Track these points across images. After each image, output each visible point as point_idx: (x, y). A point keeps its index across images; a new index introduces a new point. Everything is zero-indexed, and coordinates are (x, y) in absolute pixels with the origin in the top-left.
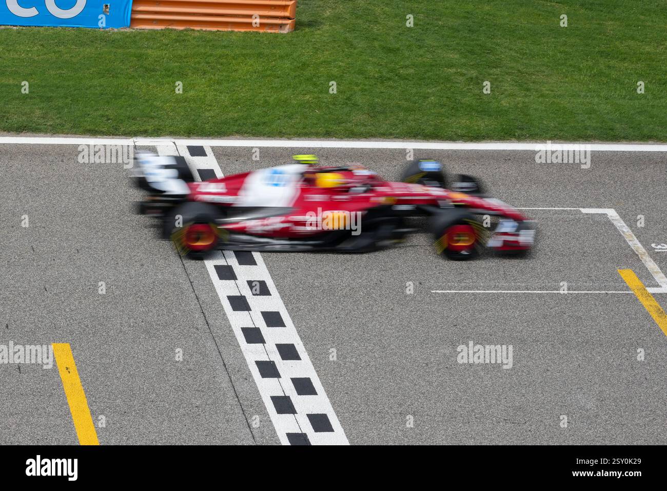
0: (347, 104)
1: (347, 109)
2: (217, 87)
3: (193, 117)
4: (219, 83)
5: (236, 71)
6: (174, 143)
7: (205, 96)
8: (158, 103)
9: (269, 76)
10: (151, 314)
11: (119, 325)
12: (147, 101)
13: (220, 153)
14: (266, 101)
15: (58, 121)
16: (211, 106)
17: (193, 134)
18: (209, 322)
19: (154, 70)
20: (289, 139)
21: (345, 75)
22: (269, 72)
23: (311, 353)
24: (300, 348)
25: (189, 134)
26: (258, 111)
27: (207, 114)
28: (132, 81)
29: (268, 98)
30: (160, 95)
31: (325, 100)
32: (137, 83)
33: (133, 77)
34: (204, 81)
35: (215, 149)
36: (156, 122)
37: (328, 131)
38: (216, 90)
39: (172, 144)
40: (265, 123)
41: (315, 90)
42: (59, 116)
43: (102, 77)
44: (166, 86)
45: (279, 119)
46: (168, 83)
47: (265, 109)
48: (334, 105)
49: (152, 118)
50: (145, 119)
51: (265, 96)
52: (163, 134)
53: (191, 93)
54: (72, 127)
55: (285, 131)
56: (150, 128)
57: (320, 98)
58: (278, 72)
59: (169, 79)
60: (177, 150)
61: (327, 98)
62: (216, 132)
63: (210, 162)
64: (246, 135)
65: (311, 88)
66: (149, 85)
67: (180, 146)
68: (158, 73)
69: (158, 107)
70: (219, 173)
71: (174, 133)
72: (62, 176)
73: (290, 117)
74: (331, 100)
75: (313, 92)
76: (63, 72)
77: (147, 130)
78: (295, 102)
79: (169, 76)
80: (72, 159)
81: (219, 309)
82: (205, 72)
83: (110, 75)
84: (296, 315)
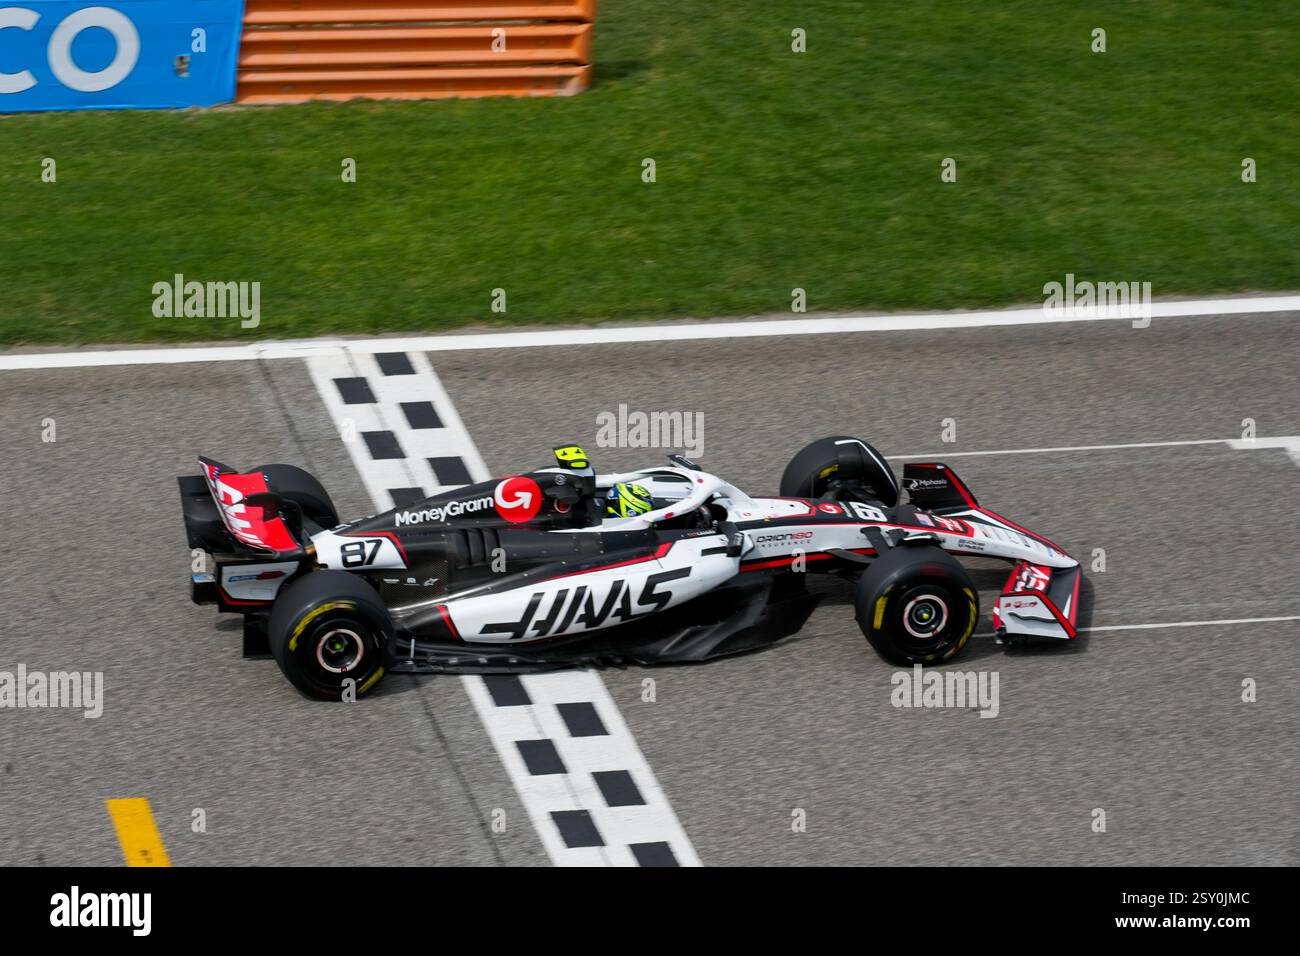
0: (709, 242)
1: (712, 255)
2: (430, 221)
3: (382, 291)
4: (434, 212)
5: (468, 184)
6: (344, 348)
7: (405, 243)
8: (303, 265)
9: (540, 191)
10: (316, 724)
11: (248, 754)
12: (280, 261)
13: (447, 367)
14: (539, 249)
15: (91, 316)
16: (418, 263)
17: (386, 326)
18: (448, 733)
19: (292, 193)
20: (593, 325)
21: (703, 179)
22: (540, 183)
23: (669, 787)
24: (644, 778)
25: (375, 327)
26: (521, 268)
27: (413, 282)
28: (245, 220)
29: (540, 240)
30: (308, 246)
31: (665, 237)
32: (256, 224)
33: (247, 211)
34: (400, 209)
35: (433, 357)
36: (303, 306)
37: (674, 304)
38: (428, 229)
39: (341, 352)
40: (537, 294)
41: (643, 216)
42: (92, 304)
43: (181, 215)
44: (321, 226)
45: (568, 284)
46: (323, 220)
47: (537, 264)
48: (684, 245)
49: (293, 297)
50: (279, 301)
51: (534, 237)
52: (320, 331)
53: (375, 239)
54: (123, 327)
55: (580, 309)
56: (290, 319)
57: (651, 232)
58: (561, 183)
59: (326, 211)
60: (351, 364)
61: (668, 231)
62: (435, 320)
63: (424, 386)
64: (499, 323)
65: (632, 212)
66: (282, 227)
67: (357, 354)
68: (301, 198)
69: (305, 274)
70: (445, 409)
71: (344, 328)
72: (107, 435)
73: (592, 278)
74: (677, 236)
75: (639, 221)
76: (95, 208)
77: (285, 324)
78: (600, 245)
79: (325, 205)
80: (128, 396)
81: (462, 705)
82: (402, 192)
83: (198, 210)
84: (630, 708)
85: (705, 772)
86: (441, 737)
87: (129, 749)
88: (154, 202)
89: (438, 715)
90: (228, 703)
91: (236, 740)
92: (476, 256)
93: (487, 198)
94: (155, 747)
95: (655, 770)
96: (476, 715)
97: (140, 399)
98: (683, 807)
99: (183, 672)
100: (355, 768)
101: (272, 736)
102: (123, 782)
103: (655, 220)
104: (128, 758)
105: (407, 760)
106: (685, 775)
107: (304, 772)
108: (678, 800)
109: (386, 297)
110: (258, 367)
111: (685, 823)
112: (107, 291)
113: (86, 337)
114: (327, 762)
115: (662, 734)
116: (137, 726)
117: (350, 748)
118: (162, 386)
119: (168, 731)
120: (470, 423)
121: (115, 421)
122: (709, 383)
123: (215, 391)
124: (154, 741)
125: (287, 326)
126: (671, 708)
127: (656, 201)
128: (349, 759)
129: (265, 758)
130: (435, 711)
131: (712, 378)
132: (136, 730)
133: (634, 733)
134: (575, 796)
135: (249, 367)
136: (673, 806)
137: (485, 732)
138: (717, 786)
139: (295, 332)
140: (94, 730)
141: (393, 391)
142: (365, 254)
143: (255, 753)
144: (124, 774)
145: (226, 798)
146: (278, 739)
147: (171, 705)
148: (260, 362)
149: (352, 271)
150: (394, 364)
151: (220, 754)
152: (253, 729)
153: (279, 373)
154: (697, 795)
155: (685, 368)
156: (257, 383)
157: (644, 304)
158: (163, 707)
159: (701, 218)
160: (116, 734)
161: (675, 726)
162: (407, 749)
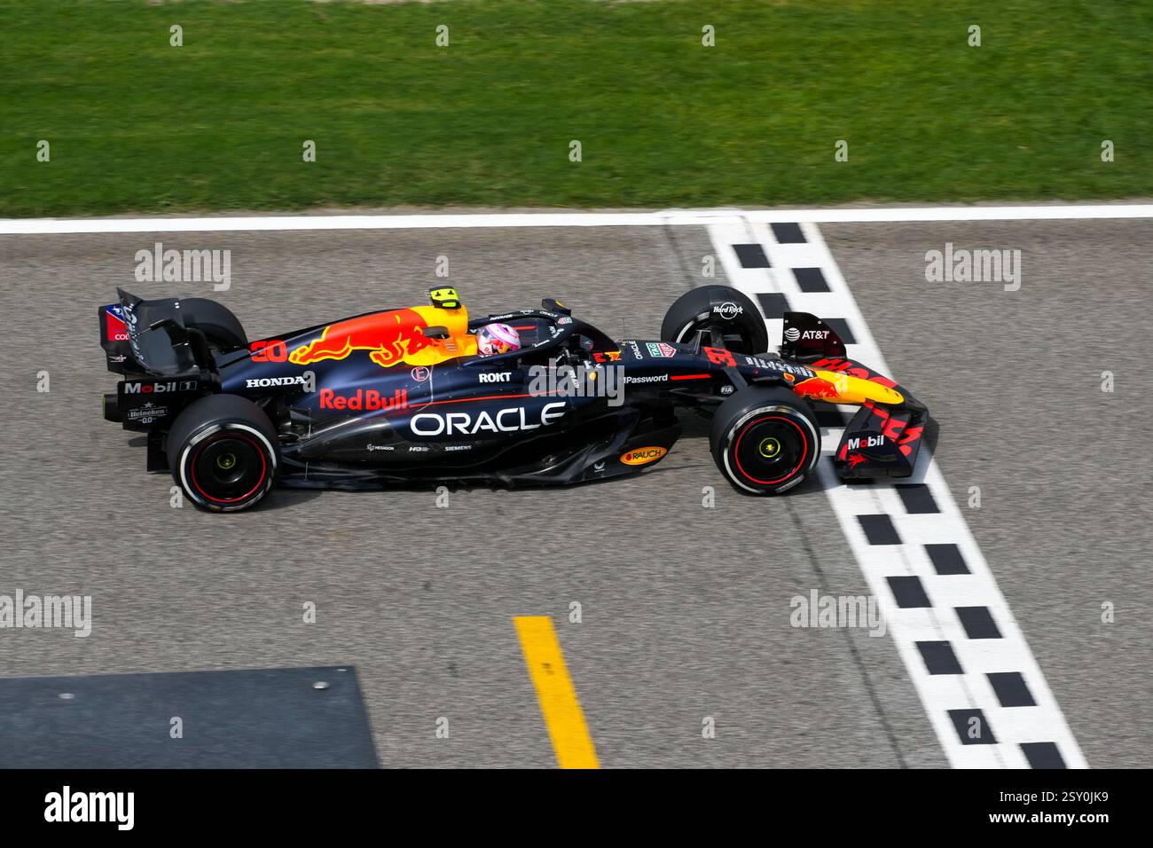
0: (1078, 132)
1: (1081, 143)
2: (825, 105)
3: (779, 167)
4: (828, 97)
5: (860, 73)
6: (742, 217)
7: (802, 125)
8: (709, 142)
9: (925, 81)
10: (706, 555)
11: (643, 580)
12: (688, 137)
13: (835, 237)
14: (923, 132)
15: (515, 182)
16: (811, 143)
17: (782, 199)
18: (825, 568)
19: (699, 77)
20: (969, 204)
21: (1076, 75)
22: (925, 74)
23: (1024, 622)
24: (1002, 614)
25: (771, 199)
26: (907, 150)
27: (808, 159)
28: (657, 99)
29: (926, 125)
30: (714, 124)
31: (1038, 126)
32: (667, 103)
33: (659, 91)
34: (798, 94)
35: (827, 231)
36: (706, 178)
37: (1044, 187)
38: (824, 112)
39: (740, 221)
40: (920, 175)
41: (1019, 106)
42: (516, 171)
43: (598, 93)
44: (726, 106)
45: (949, 166)
46: (729, 101)
47: (920, 147)
48: (1056, 134)
49: (699, 169)
50: (686, 173)
51: (919, 122)
52: (722, 201)
53: (775, 120)
54: (544, 193)
55: (959, 189)
56: (695, 189)
57: (1027, 121)
58: (945, 74)
59: (731, 93)
60: (749, 232)
61: (1041, 120)
62: (826, 194)
63: (814, 254)
64: (885, 199)
65: (1009, 102)
66: (691, 106)
67: (755, 224)
68: (708, 82)
69: (710, 149)
70: (833, 275)
71: (744, 199)
72: (525, 289)
73: (971, 162)
74: (1050, 125)
75: (1014, 111)
76: (522, 85)
77: (689, 194)
78: (978, 131)
79: (730, 87)
80: (545, 255)
81: (839, 542)
82: (800, 78)
83: (614, 89)
84: (992, 550)
85: (1057, 610)
86: (818, 571)
87: (536, 572)
88: (576, 81)
89: (817, 551)
90: (626, 533)
91: (633, 568)
92: (866, 138)
93: (878, 86)
94: (559, 571)
95: (1013, 607)
96: (850, 552)
97: (556, 257)
98: (1036, 641)
99: (587, 505)
100: (740, 596)
101: (666, 564)
102: (529, 601)
103: (1029, 111)
104: (535, 580)
105: (787, 590)
106: (1039, 613)
107: (693, 598)
108: (1031, 634)
109: (782, 173)
110: (664, 232)
111: (1038, 656)
112: (531, 160)
113: (509, 200)
114: (715, 589)
115: (1019, 575)
116: (544, 551)
117: (735, 577)
118: (577, 247)
119: (572, 557)
120: (855, 289)
121: (534, 277)
122: (1074, 259)
123: (624, 252)
124: (558, 566)
125: (693, 196)
126: (1029, 552)
127: (1031, 94)
128: (735, 588)
129: (658, 585)
130: (813, 547)
131: (1076, 254)
132: (542, 555)
133: (995, 573)
134: (939, 628)
135: (656, 232)
136: (1028, 641)
137: (858, 567)
138: (1068, 624)
139: (699, 201)
140: (506, 553)
141: (786, 257)
142: (764, 133)
143: (649, 579)
144: (530, 595)
145: (622, 619)
146: (670, 568)
147: (575, 533)
148: (666, 228)
149: (753, 148)
150: (789, 234)
151: (618, 579)
152: (649, 558)
153: (683, 238)
154: (1050, 631)
155: (1051, 244)
156: (663, 246)
157: (1017, 186)
158: (569, 536)
159: (1071, 109)
160: (525, 558)
161: (1031, 568)
162: (786, 580)
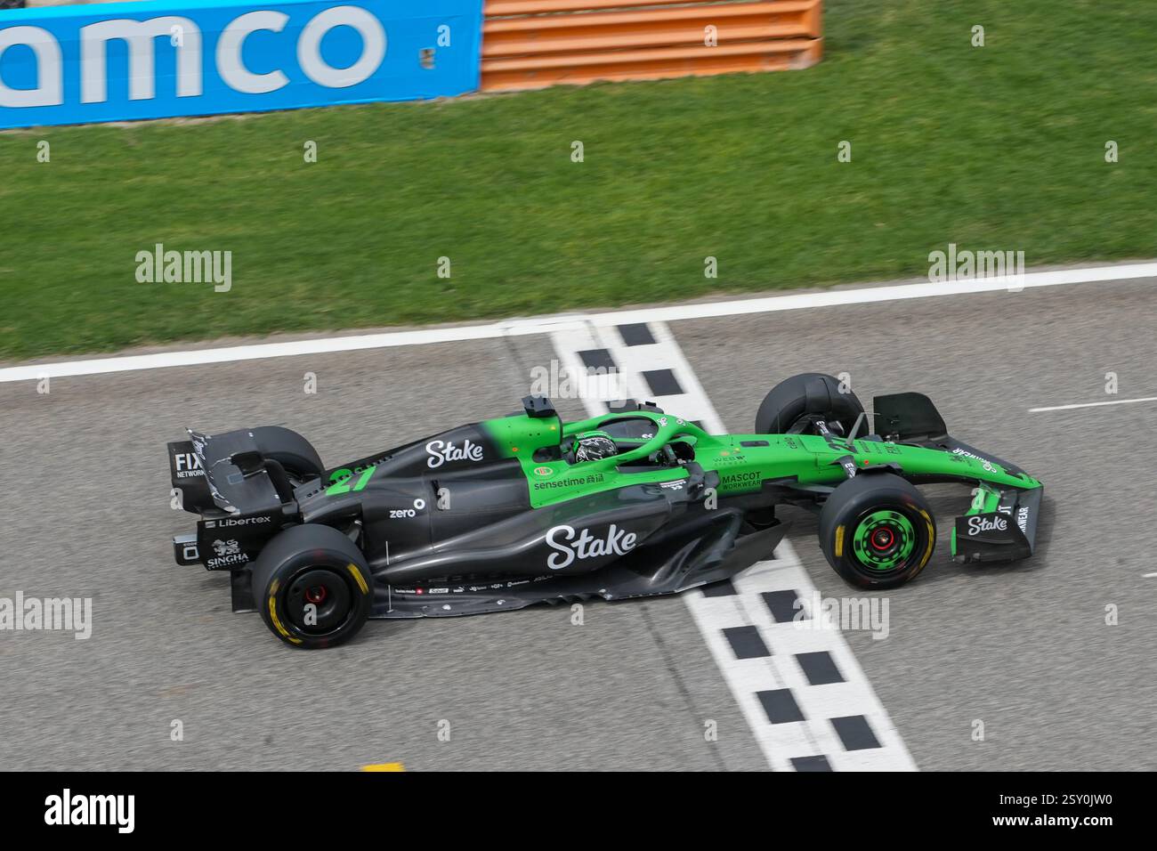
0: (938, 203)
1: (941, 215)
2: (668, 196)
3: (623, 265)
4: (672, 188)
5: (705, 158)
6: (587, 321)
7: (644, 218)
8: (546, 244)
9: (776, 161)
10: (564, 684)
11: (498, 716)
12: (525, 241)
13: (685, 334)
14: (773, 217)
15: (344, 303)
16: (658, 237)
17: (628, 299)
18: (691, 687)
19: (534, 176)
20: (827, 288)
21: (932, 143)
22: (774, 155)
23: (904, 729)
24: (881, 722)
25: (617, 300)
26: (758, 237)
27: (653, 255)
28: (491, 203)
29: (775, 209)
30: (552, 225)
31: (894, 200)
32: (501, 206)
33: (493, 195)
34: (639, 186)
35: (673, 327)
36: (548, 283)
37: (905, 264)
38: (667, 203)
39: (584, 326)
40: (773, 261)
41: (874, 181)
42: (345, 291)
43: (428, 202)
44: (563, 205)
45: (803, 250)
46: (566, 199)
47: (771, 232)
48: (914, 207)
49: (538, 274)
50: (524, 279)
51: (770, 206)
52: (565, 306)
53: (616, 215)
54: (376, 312)
55: (815, 274)
56: (534, 296)
57: (884, 196)
58: (794, 153)
59: (569, 190)
60: (594, 337)
61: (897, 194)
62: (674, 290)
63: (665, 355)
65: (863, 177)
66: (528, 208)
67: (602, 326)
68: (544, 180)
69: (549, 252)
70: (685, 376)
71: (587, 303)
72: (361, 416)
73: (825, 244)
74: (907, 198)
75: (871, 186)
76: (347, 199)
77: (530, 301)
78: (832, 211)
79: (567, 185)
80: (379, 378)
81: (704, 659)
82: (641, 169)
83: (445, 196)
84: (867, 655)
85: (938, 713)
86: (684, 691)
87: (384, 716)
88: (402, 191)
89: (681, 671)
90: (478, 668)
91: (486, 704)
92: (712, 228)
93: (725, 171)
94: (408, 713)
95: (891, 713)
96: (717, 669)
97: (392, 380)
98: (917, 748)
99: (435, 641)
100: (601, 725)
101: (522, 697)
102: (378, 748)
103: (885, 185)
104: (384, 725)
105: (651, 714)
106: (919, 717)
107: (552, 731)
108: (913, 741)
109: (627, 271)
110: (505, 344)
111: (919, 763)
112: (358, 278)
113: (339, 323)
114: (575, 720)
115: (896, 678)
116: (392, 694)
117: (596, 706)
118: (414, 366)
119: (421, 697)
120: (709, 388)
121: (368, 403)
122: (941, 338)
123: (463, 369)
124: (407, 708)
125: (533, 303)
126: (906, 653)
127: (886, 167)
128: (596, 717)
129: (514, 720)
130: (677, 666)
131: (941, 333)
132: (390, 698)
133: (870, 679)
134: (814, 742)
135: (497, 344)
136: (909, 748)
137: (726, 684)
138: (950, 726)
139: (542, 308)
140: (351, 699)
141: (635, 360)
142: (606, 231)
143: (505, 714)
144: (379, 741)
145: (478, 759)
146: (526, 701)
147: (425, 672)
148: (506, 339)
149: (595, 247)
150: (637, 335)
151: (472, 717)
152: (503, 692)
153: (525, 348)
154: (931, 736)
155: (916, 325)
156: (505, 358)
157: (875, 266)
158: (416, 675)
159: (928, 180)
160: (371, 702)
161: (909, 670)
162: (650, 704)
